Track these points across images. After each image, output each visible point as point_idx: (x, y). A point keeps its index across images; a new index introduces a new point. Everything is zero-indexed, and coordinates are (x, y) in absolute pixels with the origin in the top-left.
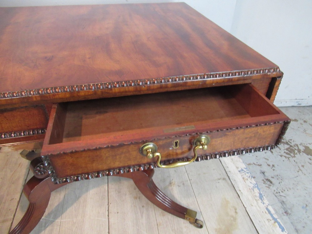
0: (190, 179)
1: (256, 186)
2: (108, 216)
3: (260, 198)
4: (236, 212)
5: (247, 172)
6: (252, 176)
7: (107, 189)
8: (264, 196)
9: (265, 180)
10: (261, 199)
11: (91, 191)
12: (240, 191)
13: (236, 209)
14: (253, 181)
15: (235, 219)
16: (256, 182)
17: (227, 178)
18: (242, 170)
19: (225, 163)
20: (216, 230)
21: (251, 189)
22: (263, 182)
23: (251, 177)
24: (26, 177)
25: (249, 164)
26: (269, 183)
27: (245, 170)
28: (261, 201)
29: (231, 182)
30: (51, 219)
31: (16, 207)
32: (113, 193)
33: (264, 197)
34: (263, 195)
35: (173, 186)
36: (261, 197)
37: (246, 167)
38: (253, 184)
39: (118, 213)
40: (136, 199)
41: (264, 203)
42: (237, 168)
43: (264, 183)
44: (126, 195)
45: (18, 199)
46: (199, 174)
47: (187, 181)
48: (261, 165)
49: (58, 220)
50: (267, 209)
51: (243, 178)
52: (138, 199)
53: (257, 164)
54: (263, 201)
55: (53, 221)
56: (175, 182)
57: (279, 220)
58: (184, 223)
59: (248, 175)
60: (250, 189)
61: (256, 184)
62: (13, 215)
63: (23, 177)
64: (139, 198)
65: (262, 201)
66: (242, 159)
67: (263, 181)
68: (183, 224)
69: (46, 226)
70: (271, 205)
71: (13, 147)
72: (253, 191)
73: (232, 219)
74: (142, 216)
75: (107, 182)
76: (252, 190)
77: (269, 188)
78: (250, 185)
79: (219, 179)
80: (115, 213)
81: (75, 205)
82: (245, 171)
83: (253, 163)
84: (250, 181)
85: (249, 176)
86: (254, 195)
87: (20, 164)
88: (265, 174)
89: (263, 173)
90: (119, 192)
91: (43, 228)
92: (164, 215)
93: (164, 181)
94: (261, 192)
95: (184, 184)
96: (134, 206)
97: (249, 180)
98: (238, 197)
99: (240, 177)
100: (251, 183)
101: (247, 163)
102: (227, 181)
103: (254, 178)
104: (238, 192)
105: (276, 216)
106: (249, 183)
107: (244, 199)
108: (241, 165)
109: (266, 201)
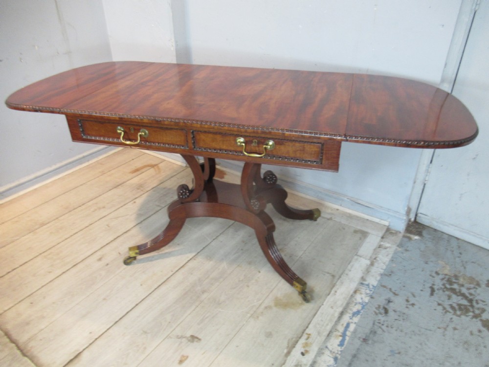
0: (301, 257)
1: (364, 304)
2: (214, 240)
3: (353, 313)
5: (371, 289)
6: (371, 295)
9: (382, 307)
10: (353, 315)
12: (336, 292)
14: (367, 300)
16: (369, 302)
18: (368, 285)
19: (352, 267)
20: (276, 298)
22: (377, 306)
23: (369, 295)
25: (384, 287)
26: (383, 311)
27: (371, 287)
28: (351, 315)
29: (337, 281)
33: (359, 316)
34: (361, 314)
36: (356, 313)
37: (375, 286)
41: (351, 319)
42: (364, 280)
43: (376, 308)
44: (239, 236)
46: (314, 259)
47: (297, 257)
48: (396, 295)
50: (348, 324)
51: (357, 290)
53: (394, 292)
54: (354, 317)
57: (347, 338)
59: (368, 291)
60: (353, 301)
61: (366, 303)
65: (352, 317)
66: (382, 278)
67: (379, 306)
70: (356, 325)
72: (353, 305)
74: (235, 254)
76: (354, 303)
77: (377, 315)
79: (328, 273)
80: (220, 241)
82: (369, 288)
86: (351, 308)
88: (391, 304)
89: (390, 302)
94: (362, 311)
95: (291, 257)
97: (364, 296)
99: (353, 286)
100: (362, 299)
101: (383, 284)
102: (335, 279)
103: (372, 297)
104: (333, 292)
105: (348, 333)
106: (358, 298)
107: (330, 299)
108: (373, 281)
109: (356, 319)
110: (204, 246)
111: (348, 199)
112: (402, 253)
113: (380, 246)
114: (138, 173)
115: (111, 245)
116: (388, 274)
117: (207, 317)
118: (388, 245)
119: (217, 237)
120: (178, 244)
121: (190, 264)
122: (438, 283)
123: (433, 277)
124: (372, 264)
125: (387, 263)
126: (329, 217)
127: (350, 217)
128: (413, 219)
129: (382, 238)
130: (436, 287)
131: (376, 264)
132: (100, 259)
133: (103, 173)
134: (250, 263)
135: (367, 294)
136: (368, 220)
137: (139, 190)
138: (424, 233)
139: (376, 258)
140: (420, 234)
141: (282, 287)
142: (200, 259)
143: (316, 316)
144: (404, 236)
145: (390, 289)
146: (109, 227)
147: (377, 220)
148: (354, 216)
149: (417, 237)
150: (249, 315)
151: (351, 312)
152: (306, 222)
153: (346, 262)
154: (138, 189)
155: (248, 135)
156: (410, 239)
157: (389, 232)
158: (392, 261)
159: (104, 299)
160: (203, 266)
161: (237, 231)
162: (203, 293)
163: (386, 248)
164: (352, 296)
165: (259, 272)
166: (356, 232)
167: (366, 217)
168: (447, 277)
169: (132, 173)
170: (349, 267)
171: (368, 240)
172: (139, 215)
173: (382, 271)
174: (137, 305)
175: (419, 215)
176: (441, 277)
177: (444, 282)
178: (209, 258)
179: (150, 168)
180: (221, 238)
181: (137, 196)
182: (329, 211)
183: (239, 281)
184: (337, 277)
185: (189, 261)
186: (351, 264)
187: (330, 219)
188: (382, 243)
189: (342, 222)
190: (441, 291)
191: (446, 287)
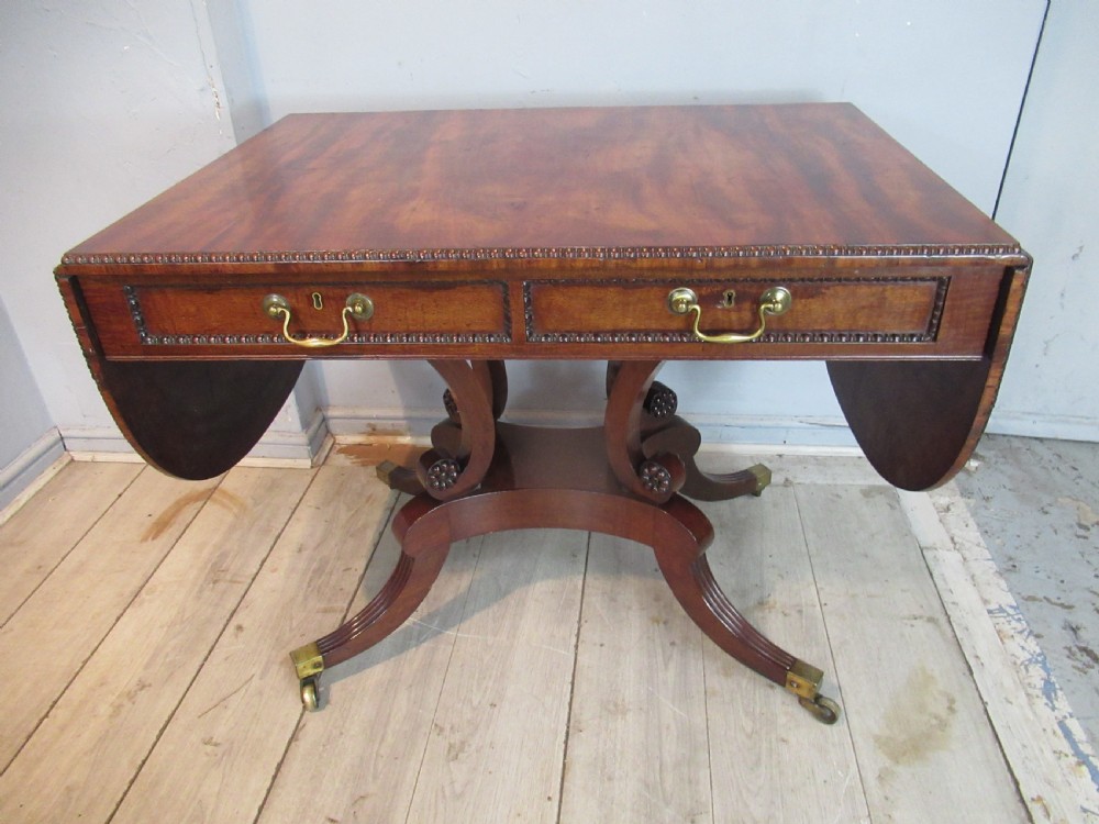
0: (823, 602)
1: (1039, 659)
2: (576, 647)
3: (1044, 693)
4: (951, 709)
5: (1016, 617)
6: (1031, 632)
7: (580, 587)
8: (1061, 689)
9: (1074, 649)
10: (1049, 697)
11: (538, 585)
12: (977, 657)
13: (952, 701)
14: (1033, 645)
15: (943, 725)
16: (1041, 649)
17: (943, 620)
18: (1001, 610)
19: (944, 580)
20: (877, 739)
21: (1019, 662)
22: (1067, 652)
23: (1026, 633)
24: (382, 527)
25: (1032, 599)
26: (1086, 659)
27: (1011, 611)
28: (1045, 700)
29: (953, 630)
30: (434, 627)
31: (355, 587)
32: (595, 601)
33: (1060, 693)
34: (1057, 686)
35: (767, 611)
36: (1049, 690)
37: (1015, 604)
38: (1029, 652)
39: (602, 645)
40: (656, 624)
41: (1053, 709)
42: (986, 602)
43: (1068, 657)
44: (629, 608)
45: (361, 572)
46: (854, 596)
47: (814, 606)
48: (1070, 607)
49: (451, 633)
50: (1061, 724)
51: (999, 632)
52: (661, 625)
53: (1059, 602)
54: (1055, 702)
55: (440, 633)
56: (776, 603)
58: (783, 703)
59: (1019, 627)
60: (1015, 663)
61: (1039, 655)
62: (348, 601)
63: (375, 527)
64: (665, 623)
65: (1052, 702)
66: (1007, 580)
67: (1069, 649)
68: (780, 704)
69: (422, 639)
70: (1078, 719)
71: (357, 458)
72: (1024, 671)
73: (934, 722)
74: (666, 665)
75: (583, 570)
76: (1022, 667)
77: (1085, 673)
78: (1019, 652)
79: (916, 619)
80: (595, 644)
81: (495, 607)
82: (1009, 615)
83: (1045, 598)
84: (1023, 643)
85: (1020, 629)
86: (1026, 681)
87: (370, 497)
88: (1081, 633)
89: (1075, 630)
90: (613, 600)
91: (413, 642)
92: (727, 674)
93: (744, 594)
94: (1053, 679)
95: (800, 612)
96: (648, 638)
97: (1019, 639)
98: (968, 673)
99: (988, 625)
100: (1024, 648)
101: (1025, 594)
102: (941, 626)
103: (1036, 636)
104: (971, 661)
105: (1086, 749)
106: (1016, 649)
107: (984, 683)
108: (1000, 596)
109: (1063, 705)
112: (985, 508)
114: (173, 531)
116: (1008, 565)
118: (944, 501)
119: (578, 635)
121: (579, 750)
123: (1086, 537)
124: (962, 556)
125: (982, 542)
126: (779, 479)
127: (820, 462)
131: (969, 554)
135: (1021, 632)
137: (221, 586)
139: (953, 538)
145: (1047, 600)
148: (826, 458)
149: (976, 464)
151: (1040, 693)
153: (922, 574)
154: (215, 582)
156: (967, 471)
158: (985, 533)
160: (617, 738)
163: (947, 509)
166: (867, 494)
169: (153, 539)
170: (940, 583)
173: (993, 565)
178: (613, 706)
179: (200, 504)
180: (591, 636)
181: (231, 606)
183: (749, 737)
184: (942, 618)
185: (566, 742)
186: (936, 574)
187: (789, 483)
189: (820, 482)
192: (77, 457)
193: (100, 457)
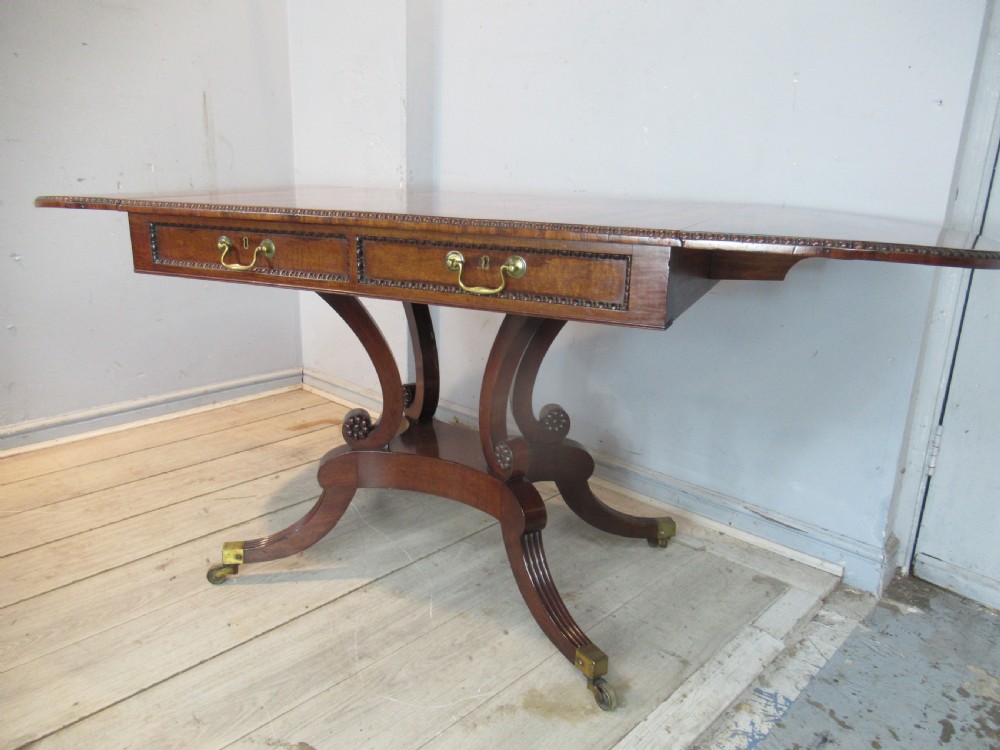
0: (614, 615)
1: (757, 737)
2: (421, 559)
5: (780, 706)
6: (777, 720)
12: (685, 696)
14: (765, 727)
15: (592, 712)
16: (769, 733)
18: (773, 696)
19: (735, 648)
20: (533, 691)
21: (732, 728)
23: (772, 718)
25: (817, 705)
27: (781, 700)
29: (691, 675)
37: (793, 700)
38: (755, 728)
39: (436, 565)
40: (483, 572)
42: (764, 684)
44: (480, 559)
47: (604, 613)
48: (846, 727)
52: (486, 574)
53: (842, 719)
56: (579, 599)
59: (774, 712)
61: (761, 735)
64: (490, 574)
66: (812, 684)
67: (797, 747)
72: (729, 735)
73: (589, 707)
74: (459, 591)
76: (731, 732)
78: (744, 724)
79: (673, 655)
80: (433, 563)
82: (775, 702)
83: (830, 710)
84: (757, 721)
85: (770, 713)
88: (830, 745)
89: (826, 741)
95: (588, 611)
96: (469, 575)
97: (758, 717)
99: (732, 690)
100: (752, 724)
101: (812, 699)
102: (685, 668)
103: (779, 724)
104: (676, 695)
106: (743, 721)
107: (666, 711)
108: (787, 687)
110: (394, 569)
111: (746, 508)
112: (873, 638)
113: (816, 618)
114: (305, 430)
115: (196, 543)
116: (831, 677)
117: (352, 710)
118: (836, 618)
119: (431, 554)
120: (340, 559)
121: (351, 600)
122: (964, 713)
123: (952, 700)
124: (791, 652)
125: (831, 655)
126: (698, 545)
127: (750, 550)
128: (905, 570)
129: (825, 601)
130: (957, 724)
131: (801, 655)
132: (163, 567)
133: (235, 425)
134: (488, 613)
135: (769, 716)
136: (792, 560)
137: (294, 459)
138: (934, 603)
139: (803, 640)
140: (923, 604)
141: (554, 670)
142: (376, 591)
143: (624, 741)
144: (880, 604)
145: (832, 713)
146: (207, 512)
147: (814, 562)
148: (759, 549)
149: (913, 610)
150: (455, 718)
152: (640, 549)
153: (722, 637)
154: (294, 456)
155: (470, 241)
156: (895, 610)
157: (841, 589)
158: (843, 650)
159: (138, 642)
160: (381, 605)
161: (476, 550)
162: (360, 658)
163: (831, 624)
164: (726, 714)
165: (506, 633)
166: (758, 579)
167: (789, 553)
168: (990, 704)
169: (294, 430)
170: (729, 647)
171: (786, 598)
172: (277, 499)
173: (815, 671)
174: (202, 663)
175: (920, 558)
176: (973, 701)
177: (983, 713)
178: (399, 592)
180: (437, 559)
181: (286, 467)
182: (702, 534)
183: (453, 645)
184: (695, 665)
185: (350, 592)
186: (735, 642)
187: (703, 549)
188: (822, 612)
189: (729, 559)
190: (972, 735)
191: (985, 727)
192: (306, 387)
193: (315, 391)
